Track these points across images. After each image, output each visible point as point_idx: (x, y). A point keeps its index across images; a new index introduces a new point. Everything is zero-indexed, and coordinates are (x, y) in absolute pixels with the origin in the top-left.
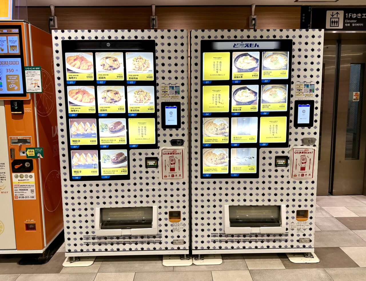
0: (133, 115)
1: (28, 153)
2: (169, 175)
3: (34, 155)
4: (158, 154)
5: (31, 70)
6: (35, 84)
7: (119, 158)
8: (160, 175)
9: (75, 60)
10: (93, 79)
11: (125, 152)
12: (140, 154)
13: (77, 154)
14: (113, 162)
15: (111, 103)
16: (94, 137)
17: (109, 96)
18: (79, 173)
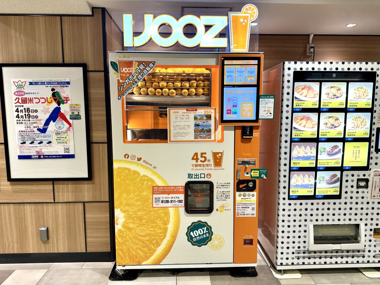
0: (350, 139)
1: (252, 174)
2: (377, 195)
3: (258, 176)
4: (369, 175)
5: (265, 98)
6: (268, 111)
7: (333, 179)
8: (369, 195)
9: (303, 89)
10: (317, 107)
11: (338, 173)
12: (353, 175)
13: (295, 175)
14: (327, 183)
15: (331, 128)
16: (313, 160)
17: (330, 122)
18: (296, 192)
